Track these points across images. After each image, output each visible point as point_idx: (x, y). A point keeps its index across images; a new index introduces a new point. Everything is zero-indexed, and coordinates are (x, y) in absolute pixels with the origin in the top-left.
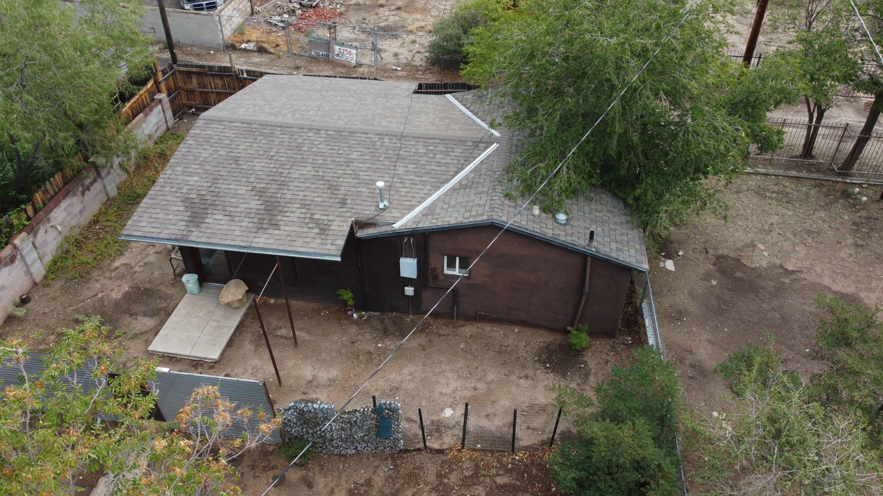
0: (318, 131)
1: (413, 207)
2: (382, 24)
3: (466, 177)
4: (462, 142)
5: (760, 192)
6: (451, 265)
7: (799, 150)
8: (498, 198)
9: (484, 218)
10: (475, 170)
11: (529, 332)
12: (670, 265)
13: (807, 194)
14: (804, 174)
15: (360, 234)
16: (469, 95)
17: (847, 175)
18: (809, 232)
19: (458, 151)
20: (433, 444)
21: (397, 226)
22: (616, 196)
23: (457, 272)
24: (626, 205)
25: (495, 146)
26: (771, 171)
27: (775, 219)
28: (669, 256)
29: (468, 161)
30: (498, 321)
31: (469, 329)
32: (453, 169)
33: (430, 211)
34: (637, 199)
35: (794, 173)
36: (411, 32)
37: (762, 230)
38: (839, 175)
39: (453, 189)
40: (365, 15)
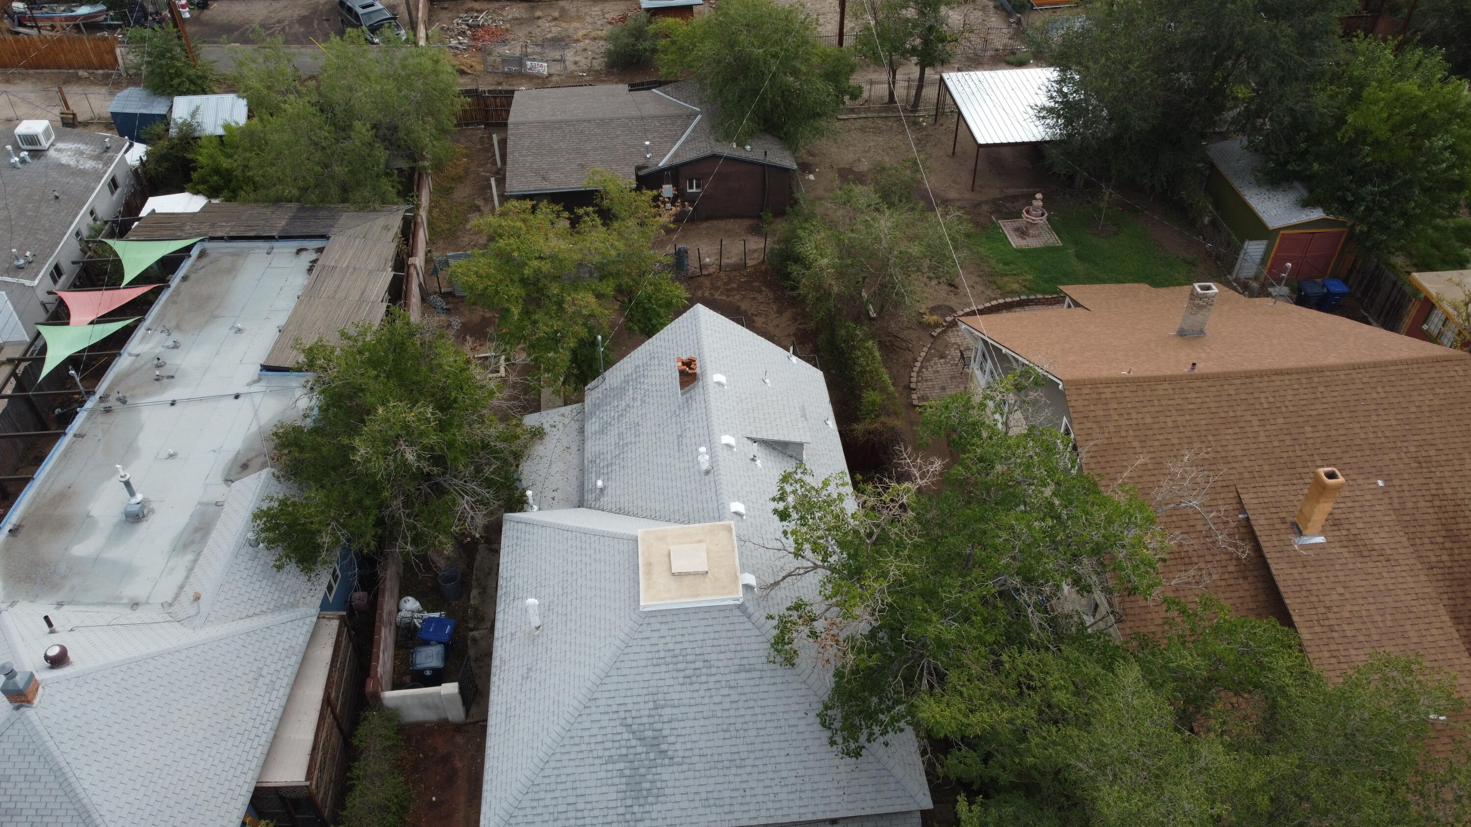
0: (589, 121)
1: (665, 155)
2: (549, 36)
3: (689, 136)
4: (680, 116)
5: (862, 130)
6: (691, 187)
7: (886, 99)
8: (713, 143)
9: (708, 152)
10: (693, 131)
11: (739, 221)
12: (812, 177)
13: (891, 127)
14: (890, 114)
15: (641, 173)
16: (669, 88)
17: (916, 111)
18: (891, 148)
19: (679, 122)
20: (705, 272)
21: (661, 165)
22: (774, 135)
23: (694, 190)
24: (781, 138)
25: (699, 117)
26: (870, 115)
27: (872, 144)
28: (810, 173)
29: (687, 127)
30: (721, 218)
31: (705, 225)
32: (680, 133)
33: (676, 154)
34: (785, 134)
35: (884, 114)
36: (578, 41)
37: (864, 151)
38: (911, 111)
39: (684, 143)
40: (530, 29)
